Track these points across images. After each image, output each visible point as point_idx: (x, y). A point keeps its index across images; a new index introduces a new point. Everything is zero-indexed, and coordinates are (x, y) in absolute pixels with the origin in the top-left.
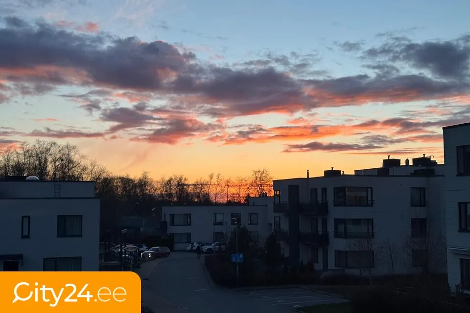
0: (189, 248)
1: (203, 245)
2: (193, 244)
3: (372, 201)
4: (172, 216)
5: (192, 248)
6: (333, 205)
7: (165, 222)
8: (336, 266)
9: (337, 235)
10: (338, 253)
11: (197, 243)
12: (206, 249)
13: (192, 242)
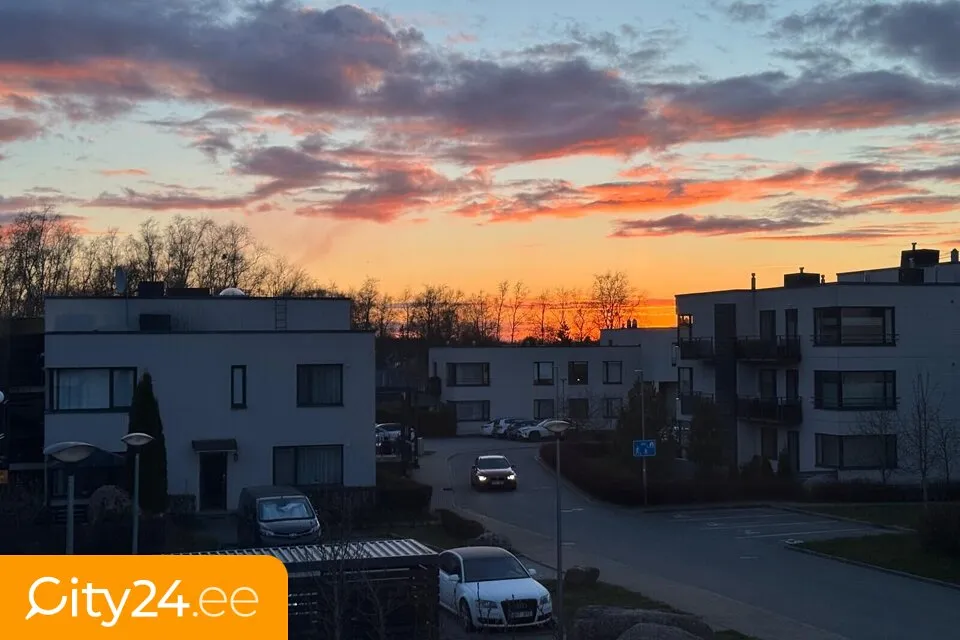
0: (489, 429)
1: (519, 425)
2: (497, 422)
3: (894, 335)
4: (452, 367)
5: (495, 430)
6: (813, 343)
7: (436, 380)
8: (817, 465)
9: (819, 404)
10: (822, 439)
11: (506, 422)
12: (528, 432)
13: (493, 417)
